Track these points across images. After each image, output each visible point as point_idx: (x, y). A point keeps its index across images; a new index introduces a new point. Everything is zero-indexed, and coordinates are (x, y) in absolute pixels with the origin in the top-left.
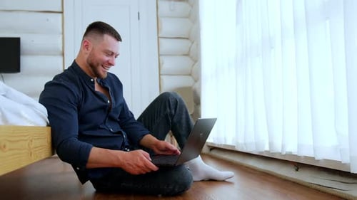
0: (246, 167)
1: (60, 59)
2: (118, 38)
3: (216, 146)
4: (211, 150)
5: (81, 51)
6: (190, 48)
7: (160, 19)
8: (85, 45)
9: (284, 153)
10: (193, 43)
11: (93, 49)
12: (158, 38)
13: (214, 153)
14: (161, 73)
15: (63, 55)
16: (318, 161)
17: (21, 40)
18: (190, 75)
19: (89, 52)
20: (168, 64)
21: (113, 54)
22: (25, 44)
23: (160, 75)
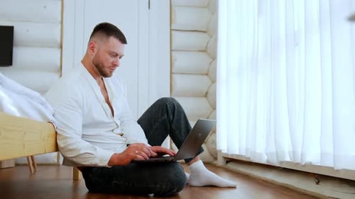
0: (264, 181)
1: (58, 52)
2: (123, 40)
3: (235, 158)
4: (227, 162)
5: (87, 54)
6: (208, 43)
7: (173, 8)
8: (91, 47)
9: (303, 164)
10: (211, 37)
11: (99, 50)
12: (171, 30)
13: (231, 166)
14: (173, 71)
15: (61, 47)
16: (338, 171)
17: (15, 29)
18: (207, 74)
19: (94, 54)
20: (182, 61)
21: (117, 55)
22: (19, 34)
23: (171, 73)
